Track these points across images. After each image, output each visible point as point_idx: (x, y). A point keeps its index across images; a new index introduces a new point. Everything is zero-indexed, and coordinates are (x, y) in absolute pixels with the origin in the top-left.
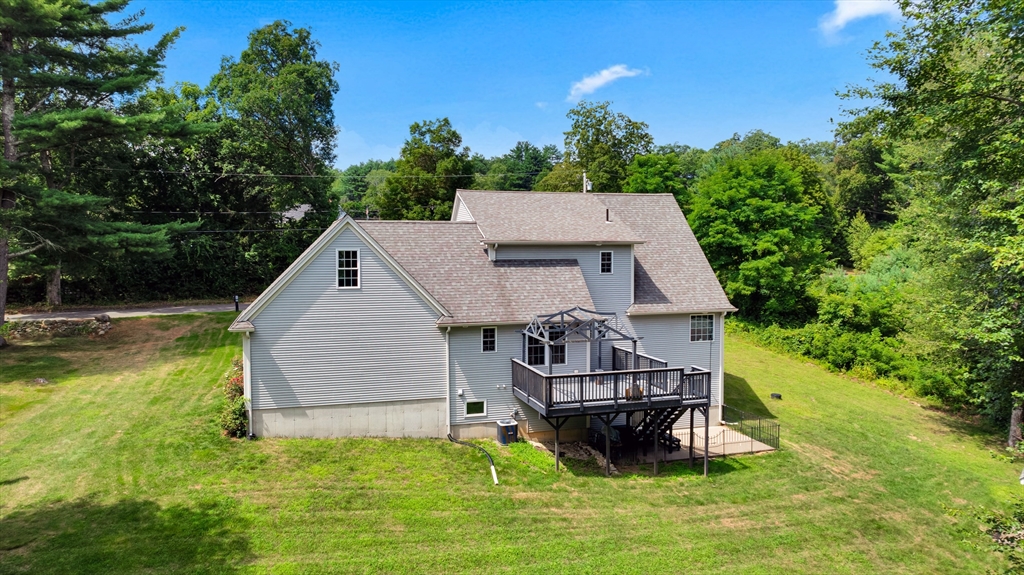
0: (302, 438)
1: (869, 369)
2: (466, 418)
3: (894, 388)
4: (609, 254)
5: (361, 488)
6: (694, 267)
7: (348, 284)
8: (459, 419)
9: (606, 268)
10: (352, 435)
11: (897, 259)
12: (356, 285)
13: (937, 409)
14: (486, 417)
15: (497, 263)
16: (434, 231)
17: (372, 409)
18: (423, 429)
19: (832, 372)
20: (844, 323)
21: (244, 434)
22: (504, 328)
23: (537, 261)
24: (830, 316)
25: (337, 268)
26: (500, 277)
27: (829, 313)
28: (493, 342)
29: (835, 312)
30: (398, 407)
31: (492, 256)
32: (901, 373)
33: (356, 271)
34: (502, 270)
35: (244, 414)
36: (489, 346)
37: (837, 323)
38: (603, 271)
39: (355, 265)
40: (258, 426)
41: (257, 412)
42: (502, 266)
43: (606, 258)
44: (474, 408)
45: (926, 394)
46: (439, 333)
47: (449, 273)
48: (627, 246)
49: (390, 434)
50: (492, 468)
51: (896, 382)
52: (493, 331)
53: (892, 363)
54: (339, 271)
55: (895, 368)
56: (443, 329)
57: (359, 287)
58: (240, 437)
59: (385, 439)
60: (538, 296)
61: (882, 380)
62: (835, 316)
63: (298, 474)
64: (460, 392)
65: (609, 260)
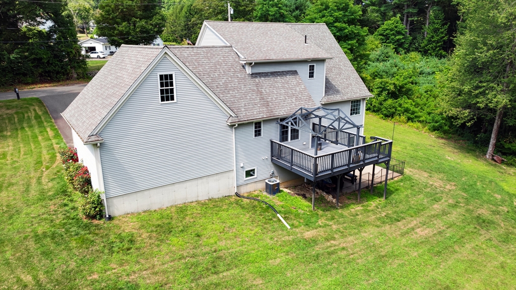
0: (145, 212)
1: (403, 118)
2: (245, 181)
3: (418, 128)
4: (313, 66)
5: (215, 251)
6: (348, 70)
7: (168, 100)
8: (241, 182)
9: (311, 75)
10: (176, 203)
11: (383, 53)
12: (173, 100)
13: (442, 138)
14: (256, 178)
15: (254, 75)
16: (207, 53)
17: (188, 184)
18: (220, 192)
19: (384, 119)
20: (388, 93)
21: (101, 217)
22: (267, 121)
23: (275, 72)
24: (381, 89)
25: (160, 88)
26: (257, 85)
27: (381, 87)
28: (260, 131)
29: (384, 88)
30: (204, 180)
31: (249, 70)
32: (420, 119)
33: (173, 89)
34: (257, 80)
35: (100, 203)
36: (258, 133)
37: (384, 93)
38: (310, 77)
39: (172, 84)
40: (111, 209)
41: (110, 200)
42: (256, 77)
43: (312, 68)
44: (249, 173)
45: (434, 130)
46: (228, 128)
47: (226, 84)
48: (322, 61)
49: (200, 199)
50: (278, 215)
51: (419, 124)
52: (260, 123)
53: (416, 114)
54: (161, 90)
55: (416, 117)
56: (232, 126)
57: (175, 100)
58: (99, 219)
59: (198, 202)
60: (282, 97)
61: (410, 123)
62: (384, 89)
63: (164, 248)
64: (242, 165)
65: (313, 70)
